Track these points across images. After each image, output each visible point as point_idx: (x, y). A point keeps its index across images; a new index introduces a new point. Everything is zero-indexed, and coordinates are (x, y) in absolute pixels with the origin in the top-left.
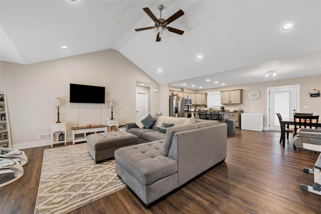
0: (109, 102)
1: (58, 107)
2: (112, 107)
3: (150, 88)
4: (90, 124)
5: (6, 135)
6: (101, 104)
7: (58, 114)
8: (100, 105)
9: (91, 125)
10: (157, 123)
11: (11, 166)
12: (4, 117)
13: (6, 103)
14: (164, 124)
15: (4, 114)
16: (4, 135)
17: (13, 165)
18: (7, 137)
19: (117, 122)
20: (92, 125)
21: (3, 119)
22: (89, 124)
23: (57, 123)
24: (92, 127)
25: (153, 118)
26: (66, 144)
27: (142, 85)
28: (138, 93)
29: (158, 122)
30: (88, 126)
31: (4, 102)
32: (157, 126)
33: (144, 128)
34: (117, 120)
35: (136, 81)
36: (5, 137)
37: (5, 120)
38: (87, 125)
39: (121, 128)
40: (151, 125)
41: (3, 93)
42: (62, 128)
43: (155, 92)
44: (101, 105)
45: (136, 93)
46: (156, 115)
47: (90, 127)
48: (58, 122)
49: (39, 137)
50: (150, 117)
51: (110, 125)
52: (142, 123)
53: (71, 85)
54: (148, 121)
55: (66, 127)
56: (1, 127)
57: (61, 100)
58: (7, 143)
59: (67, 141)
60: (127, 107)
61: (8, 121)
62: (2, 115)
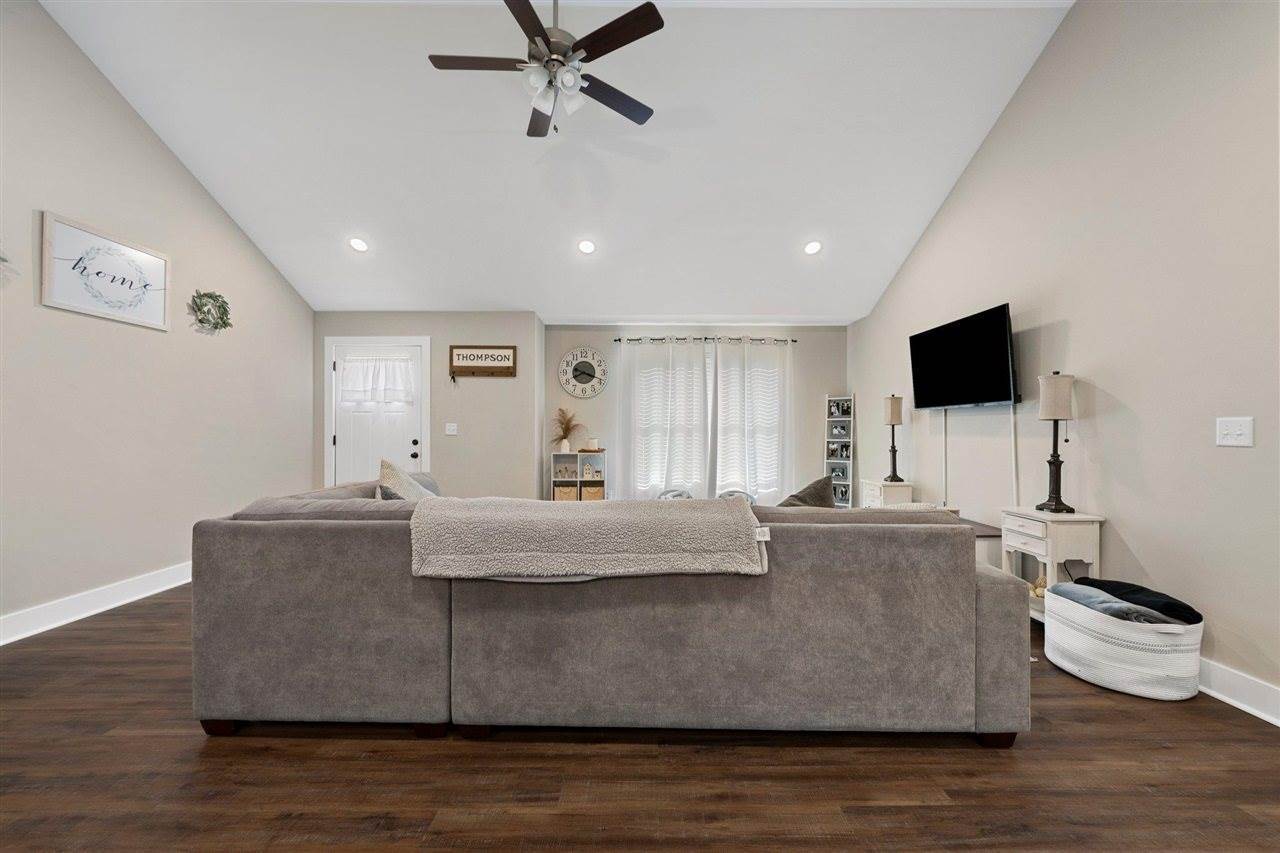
4: (954, 509)
5: (846, 492)
8: (1012, 414)
12: (846, 450)
13: (852, 418)
15: (847, 444)
16: (842, 492)
21: (844, 455)
37: (847, 456)
41: (852, 396)
56: (839, 472)
60: (1218, 420)
61: (851, 461)
62: (842, 447)
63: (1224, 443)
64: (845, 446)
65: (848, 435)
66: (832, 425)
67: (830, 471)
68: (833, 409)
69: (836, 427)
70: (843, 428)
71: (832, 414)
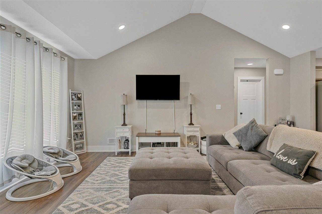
0: (187, 97)
1: (124, 105)
2: (191, 105)
3: (266, 68)
5: (82, 135)
6: (175, 101)
7: (124, 115)
9: (160, 131)
10: (269, 140)
11: (48, 175)
12: (81, 116)
13: (82, 102)
14: (285, 146)
15: (81, 113)
16: (80, 135)
17: (50, 175)
18: (83, 137)
19: (198, 129)
20: (162, 132)
21: (80, 119)
22: (158, 130)
23: (122, 125)
24: (161, 135)
25: (260, 129)
26: (130, 154)
27: (250, 64)
28: (242, 81)
29: (272, 140)
30: (157, 133)
31: (82, 101)
32: (268, 149)
33: (240, 148)
34: (198, 127)
35: (235, 59)
36: (81, 137)
37: (82, 119)
38: (156, 131)
39: (204, 141)
40: (253, 144)
41: (81, 92)
42: (126, 133)
43: (276, 75)
44: (175, 103)
45: (239, 81)
46: (281, 121)
47: (159, 134)
48: (124, 124)
49: (108, 140)
50: (252, 127)
51: (188, 134)
52: (236, 136)
53: (138, 77)
54: (248, 134)
55: (130, 131)
56: (79, 126)
57: (127, 96)
58: (83, 144)
59: (131, 150)
60: (217, 105)
61: (84, 121)
62: (79, 114)
63: (218, 109)
64: (80, 114)
65: (81, 109)
66: (74, 105)
67: (75, 126)
68: (73, 97)
69: (75, 106)
70: (79, 106)
71: (73, 99)
